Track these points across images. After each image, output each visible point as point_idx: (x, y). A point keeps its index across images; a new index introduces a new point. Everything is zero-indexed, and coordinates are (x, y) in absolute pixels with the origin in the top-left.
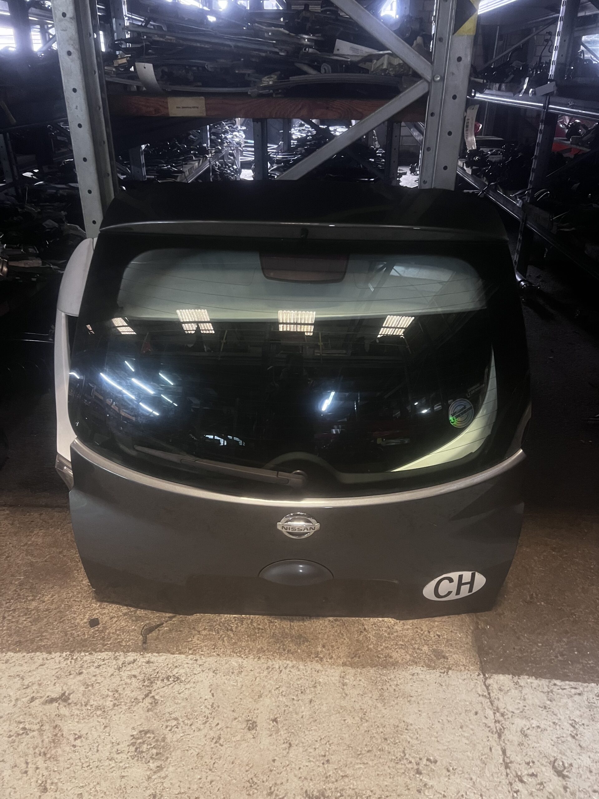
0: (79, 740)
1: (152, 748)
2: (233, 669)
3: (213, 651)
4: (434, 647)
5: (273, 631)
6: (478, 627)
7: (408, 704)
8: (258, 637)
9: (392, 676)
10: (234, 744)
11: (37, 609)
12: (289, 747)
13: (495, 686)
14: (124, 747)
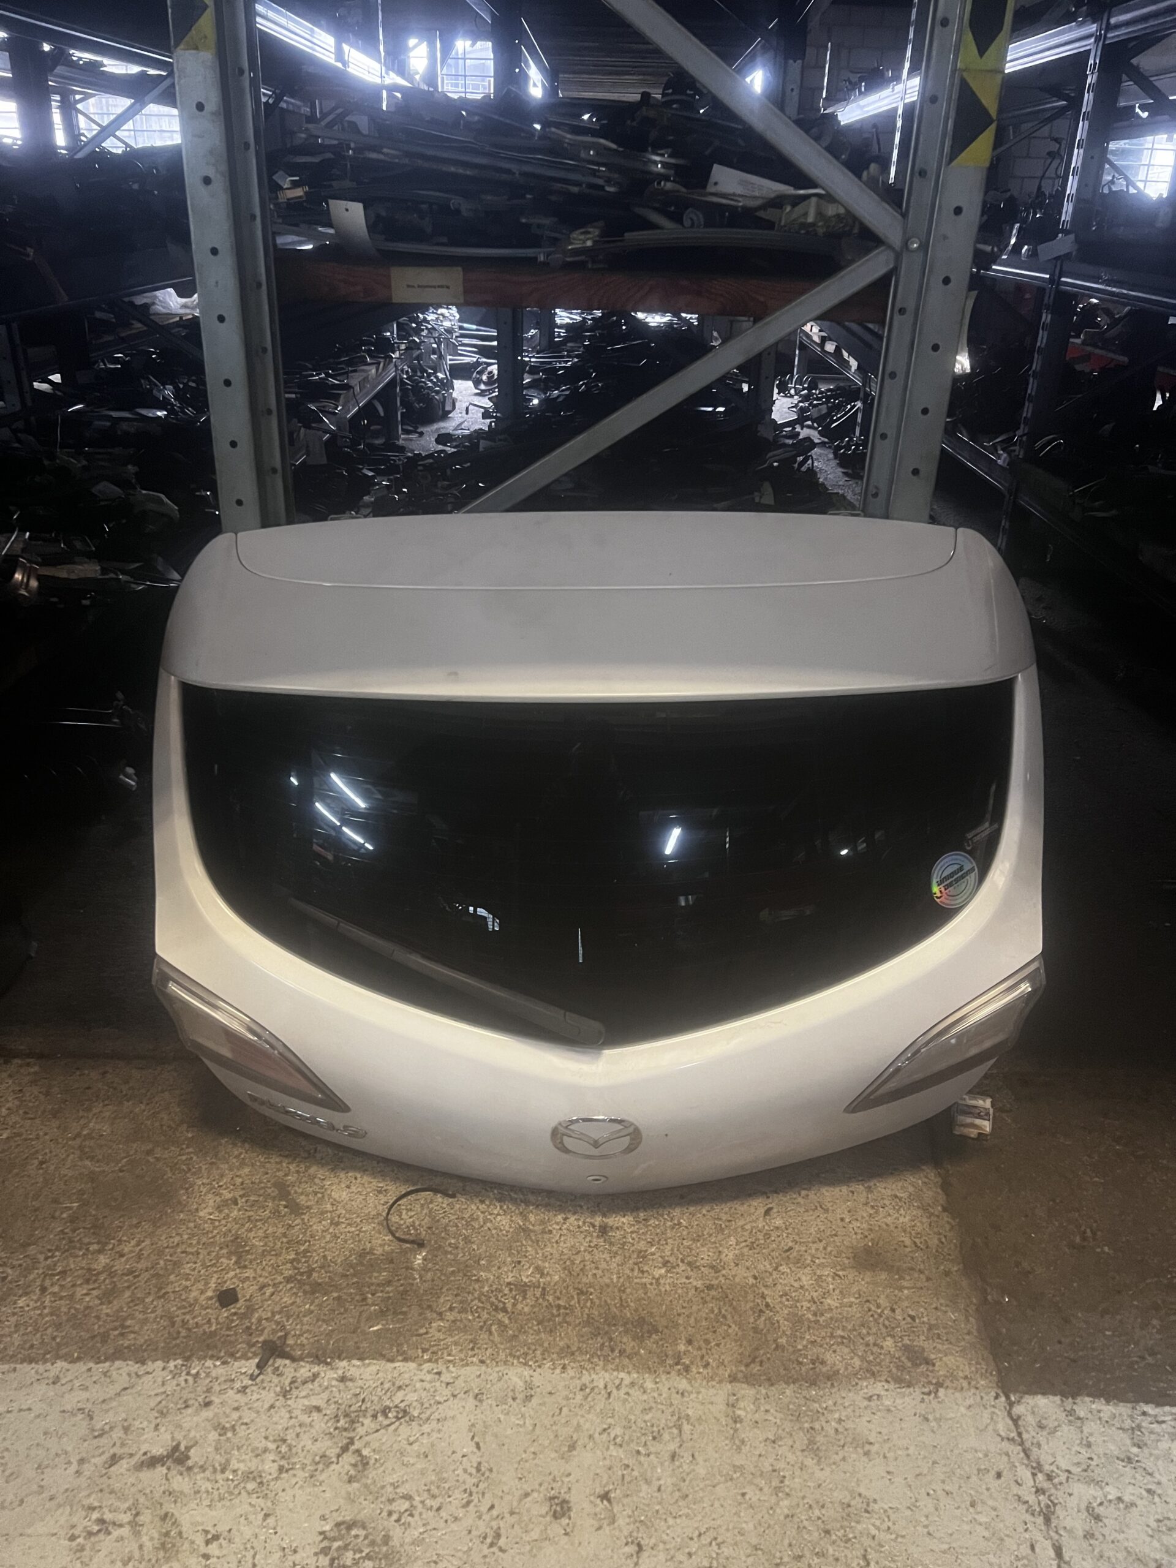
0: (215, 1544)
1: (364, 1558)
2: (513, 1391)
3: (470, 1353)
4: (906, 1341)
5: (587, 1311)
6: (986, 1299)
7: (865, 1459)
8: (560, 1323)
9: (830, 1402)
10: (528, 1548)
11: (109, 1271)
12: (638, 1553)
13: (1030, 1419)
14: (308, 1557)
